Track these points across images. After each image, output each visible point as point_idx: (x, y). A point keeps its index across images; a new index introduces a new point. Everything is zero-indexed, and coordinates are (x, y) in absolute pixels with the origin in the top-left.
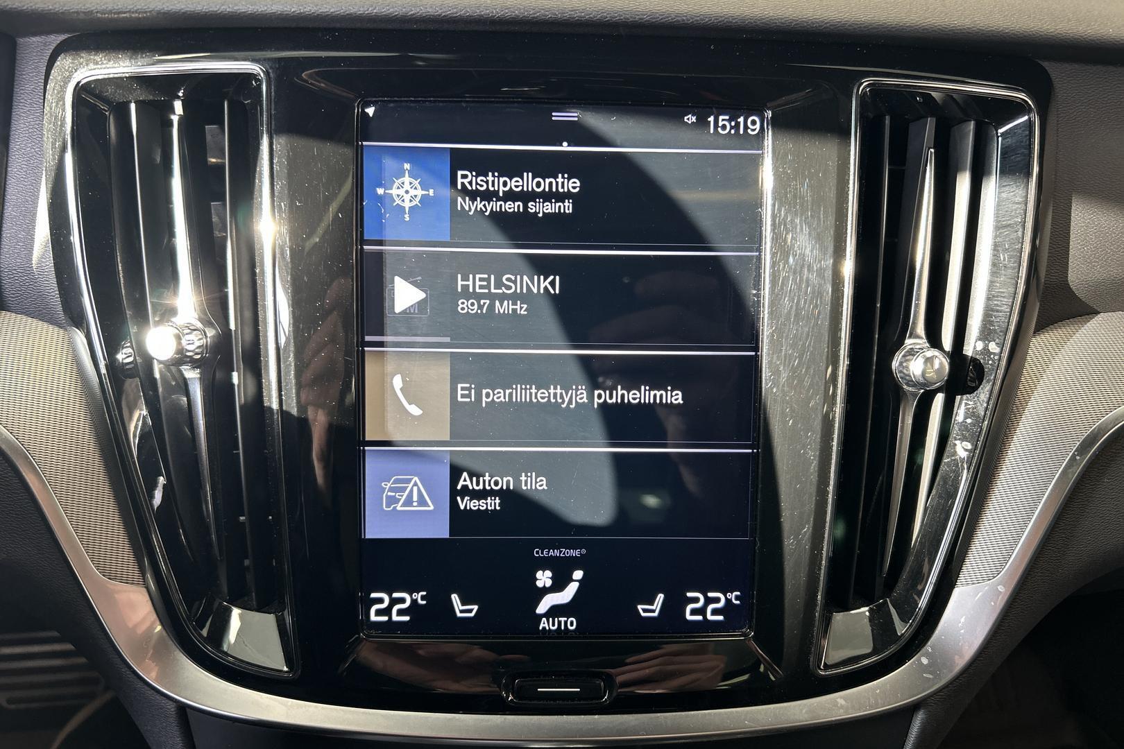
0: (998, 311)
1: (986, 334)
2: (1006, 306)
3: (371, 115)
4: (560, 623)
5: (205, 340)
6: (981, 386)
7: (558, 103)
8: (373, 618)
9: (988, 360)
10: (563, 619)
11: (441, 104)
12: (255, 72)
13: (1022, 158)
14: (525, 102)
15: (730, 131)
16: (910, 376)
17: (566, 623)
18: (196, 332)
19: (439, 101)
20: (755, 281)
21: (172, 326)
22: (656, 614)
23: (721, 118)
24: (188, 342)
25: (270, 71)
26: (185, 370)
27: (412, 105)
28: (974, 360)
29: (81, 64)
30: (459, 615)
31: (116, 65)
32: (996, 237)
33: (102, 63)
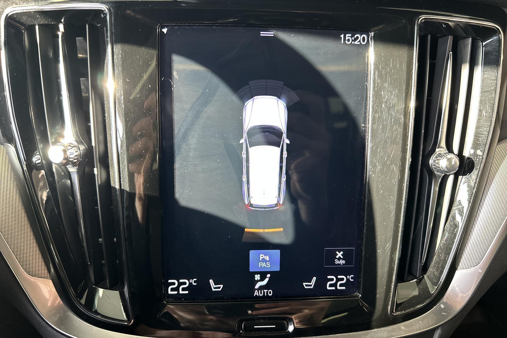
0: (482, 134)
1: (476, 146)
2: (486, 132)
3: (165, 33)
4: (264, 292)
5: (79, 152)
6: (473, 172)
7: (263, 27)
8: (170, 292)
9: (476, 159)
10: (266, 291)
11: (202, 27)
12: (103, 9)
13: (495, 57)
14: (246, 26)
15: (352, 42)
16: (440, 168)
17: (267, 292)
18: (74, 148)
19: (201, 26)
20: (363, 119)
21: (61, 145)
22: (312, 287)
23: (347, 35)
24: (70, 154)
25: (111, 8)
26: (69, 167)
27: (187, 27)
28: (469, 158)
29: (9, 4)
30: (213, 290)
31: (28, 5)
32: (481, 97)
33: (20, 4)
